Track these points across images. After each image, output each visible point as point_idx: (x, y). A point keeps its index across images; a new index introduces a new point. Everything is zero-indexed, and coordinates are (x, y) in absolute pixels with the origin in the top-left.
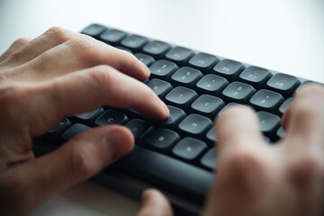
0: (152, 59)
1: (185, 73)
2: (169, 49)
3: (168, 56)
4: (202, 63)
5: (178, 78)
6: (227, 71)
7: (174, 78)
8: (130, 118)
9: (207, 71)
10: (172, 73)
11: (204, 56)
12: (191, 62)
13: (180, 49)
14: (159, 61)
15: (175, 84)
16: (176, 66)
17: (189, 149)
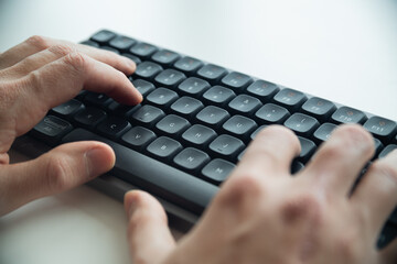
0: (161, 68)
1: (192, 84)
2: (178, 59)
3: (177, 65)
4: (210, 75)
5: (185, 88)
6: (235, 83)
7: (181, 87)
8: (133, 126)
9: (215, 82)
10: (179, 83)
11: (213, 67)
12: (200, 73)
13: (189, 60)
14: (168, 70)
15: (182, 94)
16: (183, 76)
17: (191, 159)
